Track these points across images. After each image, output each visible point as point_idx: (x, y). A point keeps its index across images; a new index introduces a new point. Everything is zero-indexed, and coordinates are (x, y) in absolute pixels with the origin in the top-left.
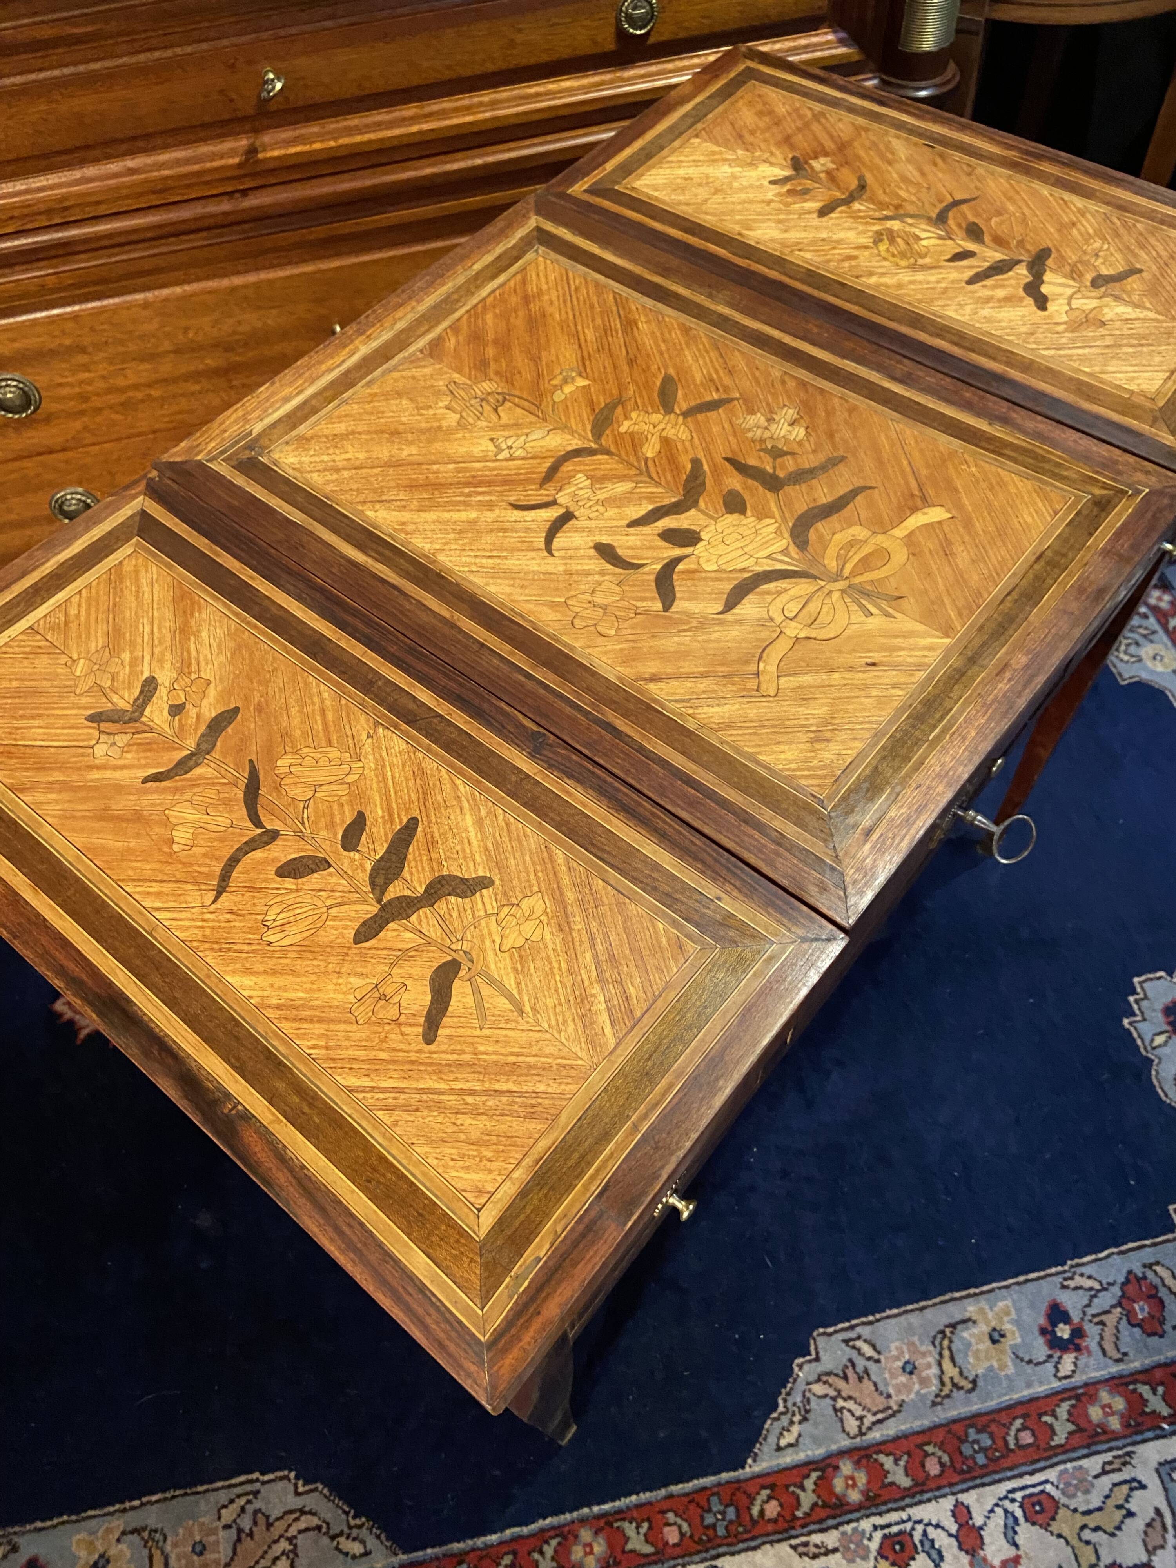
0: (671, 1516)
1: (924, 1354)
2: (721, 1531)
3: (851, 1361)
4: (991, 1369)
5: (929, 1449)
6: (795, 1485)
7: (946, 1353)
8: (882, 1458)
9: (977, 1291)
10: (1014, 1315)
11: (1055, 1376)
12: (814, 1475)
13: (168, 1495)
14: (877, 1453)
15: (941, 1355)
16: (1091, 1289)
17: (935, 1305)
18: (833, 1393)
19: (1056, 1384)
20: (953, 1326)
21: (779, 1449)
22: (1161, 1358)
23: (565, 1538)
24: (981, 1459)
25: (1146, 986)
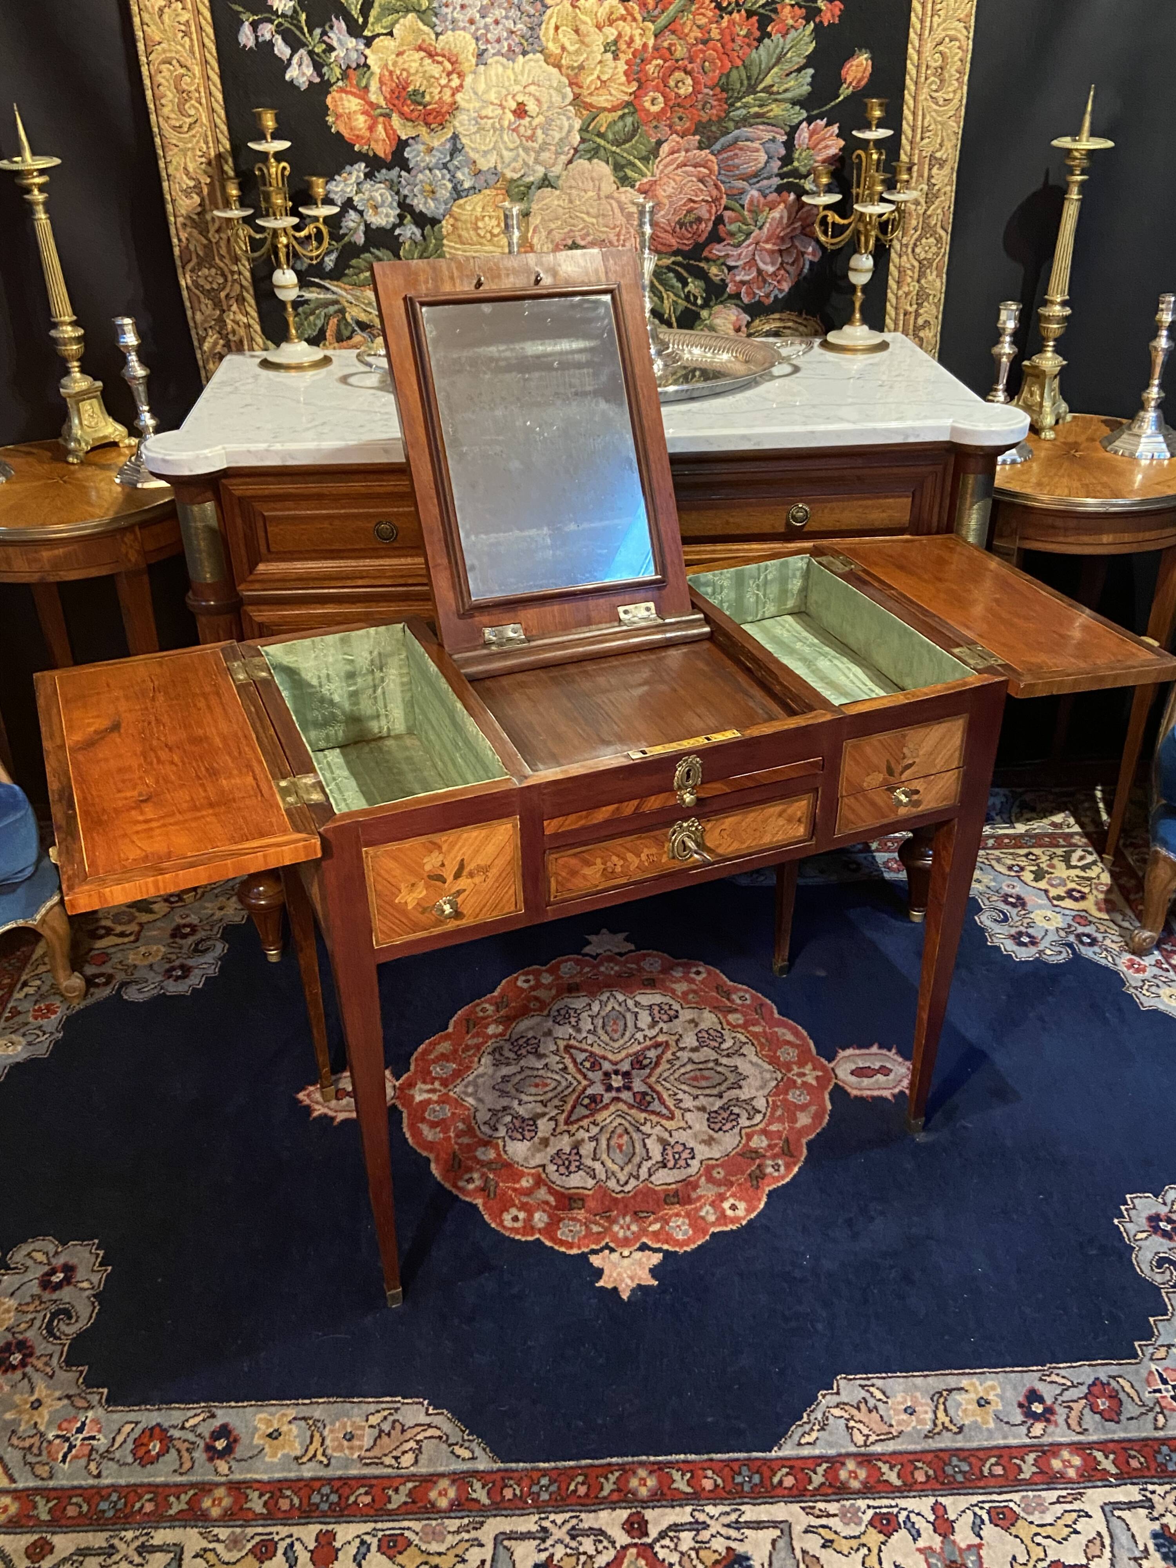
0: (709, 1473)
1: (923, 1404)
2: (747, 1488)
3: (864, 1398)
4: (976, 1422)
5: (919, 1464)
6: (809, 1469)
7: (941, 1407)
8: (880, 1464)
9: (972, 1371)
10: (999, 1391)
11: (1027, 1435)
12: (825, 1466)
14: (877, 1460)
15: (937, 1407)
16: (1064, 1385)
17: (937, 1375)
18: (848, 1417)
19: (1028, 1441)
20: (950, 1391)
21: (799, 1444)
22: (1116, 1437)
23: (626, 1472)
24: (960, 1478)
25: (1136, 1201)
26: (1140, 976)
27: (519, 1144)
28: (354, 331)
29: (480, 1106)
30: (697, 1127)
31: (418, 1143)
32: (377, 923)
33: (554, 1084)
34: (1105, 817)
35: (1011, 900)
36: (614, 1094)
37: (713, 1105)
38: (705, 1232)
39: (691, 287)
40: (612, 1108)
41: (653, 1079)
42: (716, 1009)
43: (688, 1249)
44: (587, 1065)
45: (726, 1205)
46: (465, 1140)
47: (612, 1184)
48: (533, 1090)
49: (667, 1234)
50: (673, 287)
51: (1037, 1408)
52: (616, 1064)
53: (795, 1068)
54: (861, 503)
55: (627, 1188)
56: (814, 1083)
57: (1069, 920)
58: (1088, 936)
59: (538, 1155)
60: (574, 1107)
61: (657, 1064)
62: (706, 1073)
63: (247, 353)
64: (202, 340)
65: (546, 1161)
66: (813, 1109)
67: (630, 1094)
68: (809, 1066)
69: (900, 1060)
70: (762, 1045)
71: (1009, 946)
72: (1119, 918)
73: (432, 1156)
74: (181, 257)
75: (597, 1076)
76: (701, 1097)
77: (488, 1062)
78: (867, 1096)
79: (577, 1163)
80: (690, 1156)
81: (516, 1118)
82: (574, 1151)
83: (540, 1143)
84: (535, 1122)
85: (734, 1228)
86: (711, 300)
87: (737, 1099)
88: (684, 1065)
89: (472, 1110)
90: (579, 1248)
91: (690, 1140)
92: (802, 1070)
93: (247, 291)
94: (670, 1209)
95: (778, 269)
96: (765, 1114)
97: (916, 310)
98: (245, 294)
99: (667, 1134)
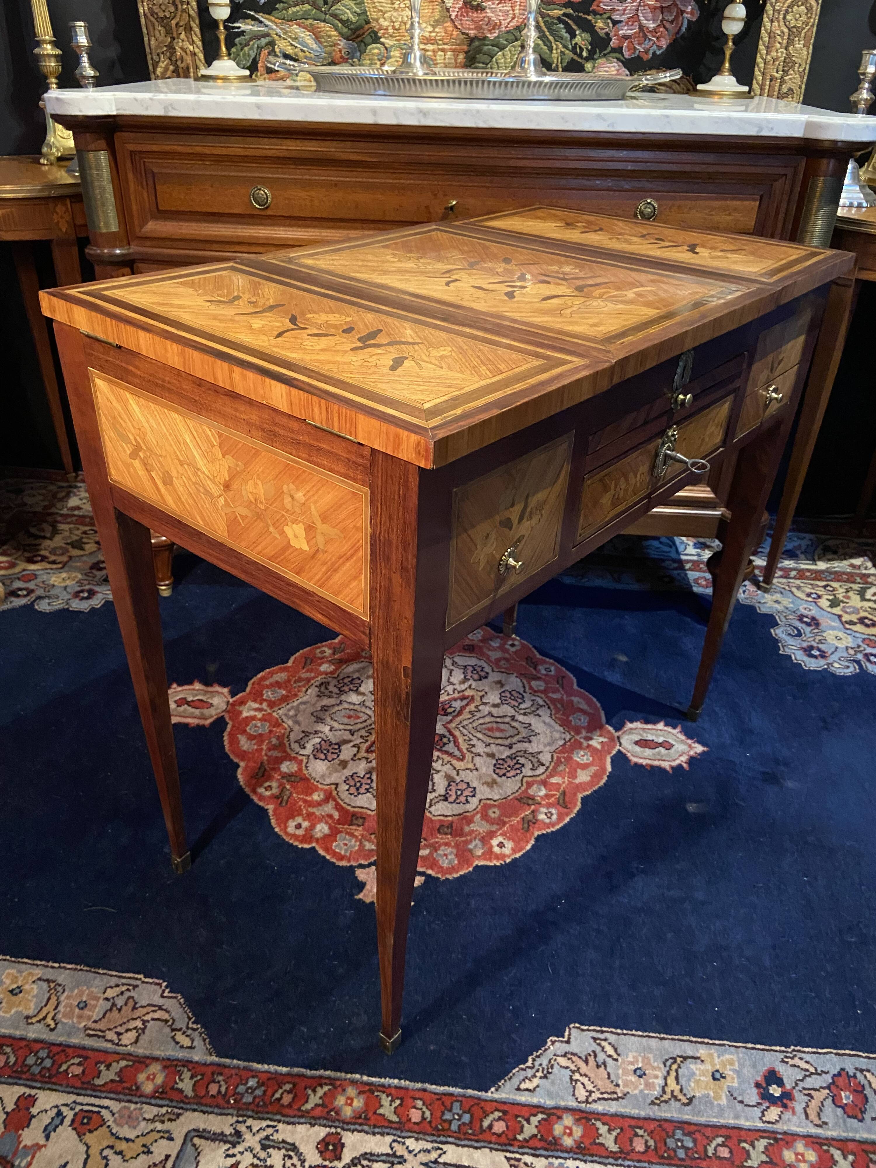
0: (419, 1103)
1: (654, 1068)
2: (454, 1127)
3: (594, 1052)
4: (708, 1096)
5: (640, 1132)
6: (523, 1117)
7: (673, 1074)
8: (599, 1124)
9: (711, 1042)
10: (736, 1067)
11: (761, 1118)
12: (540, 1116)
13: (79, 967)
14: (596, 1120)
15: (668, 1073)
16: (807, 1070)
17: (673, 1039)
18: (574, 1068)
19: (760, 1125)
20: (685, 1058)
21: (518, 1089)
22: (858, 1137)
23: (335, 1088)
24: (681, 1153)
27: (320, 763)
29: (296, 728)
30: (484, 770)
31: (232, 751)
33: (365, 717)
35: (806, 620)
37: (501, 753)
38: (468, 863)
39: (578, 39)
41: (453, 725)
42: (523, 675)
43: (450, 877)
45: (495, 842)
46: (275, 753)
48: (346, 720)
49: (434, 859)
50: (562, 38)
51: (775, 1091)
53: (584, 732)
57: (859, 641)
58: (875, 656)
59: (335, 775)
61: (460, 713)
62: (502, 726)
65: (341, 781)
66: (593, 769)
68: (597, 732)
69: (683, 738)
70: (557, 710)
71: (799, 657)
73: (241, 763)
76: (492, 746)
77: (314, 693)
78: (647, 765)
79: (368, 787)
80: (471, 794)
81: (325, 741)
82: (368, 776)
83: (339, 765)
84: (339, 747)
85: (498, 864)
86: (595, 53)
87: (525, 752)
88: (484, 717)
89: (289, 730)
90: (349, 861)
91: (474, 780)
92: (589, 735)
93: (194, 21)
94: (442, 839)
95: (658, 26)
96: (548, 768)
97: (782, 77)
98: (192, 23)
99: (455, 772)
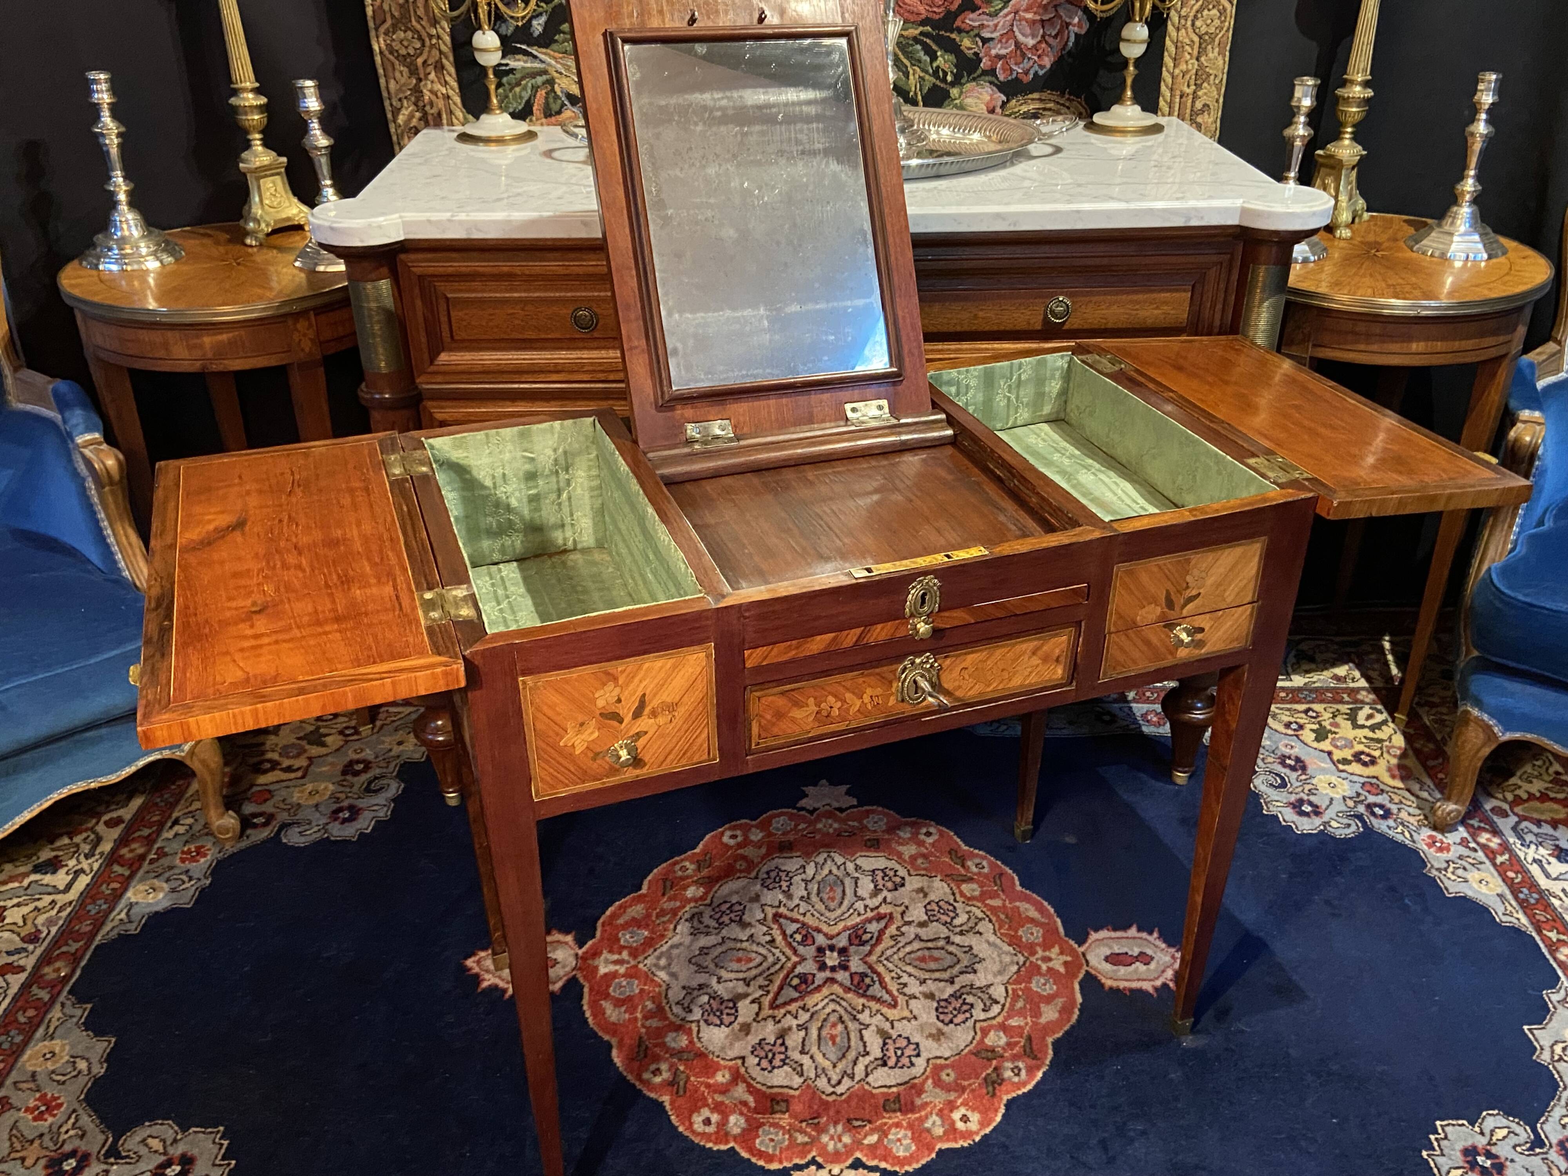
25: (1449, 1129)
26: (1444, 856)
27: (716, 1030)
28: (563, 105)
29: (673, 983)
30: (923, 1018)
31: (599, 1025)
32: (537, 769)
33: (759, 959)
34: (1394, 671)
35: (1288, 761)
36: (828, 974)
37: (942, 991)
38: (930, 1149)
39: (940, 61)
40: (825, 991)
41: (873, 958)
42: (948, 877)
43: (910, 1169)
44: (798, 937)
45: (956, 1116)
46: (654, 1023)
47: (822, 1083)
48: (735, 966)
49: (886, 1147)
50: (920, 61)
52: (831, 938)
53: (1039, 949)
54: (1130, 297)
55: (840, 1089)
56: (1062, 970)
57: (1358, 787)
58: (1381, 807)
59: (737, 1045)
60: (781, 988)
61: (879, 940)
62: (936, 953)
63: (446, 127)
64: (396, 112)
65: (746, 1052)
66: (1060, 1001)
67: (847, 974)
68: (1056, 950)
69: (1163, 946)
70: (1001, 923)
71: (1288, 816)
72: (1416, 787)
73: (614, 1041)
74: (374, 18)
75: (809, 951)
76: (929, 982)
77: (685, 930)
78: (1125, 989)
79: (783, 1057)
80: (915, 1053)
81: (714, 998)
82: (780, 1041)
83: (740, 1030)
84: (735, 1004)
85: (966, 1145)
86: (963, 77)
87: (972, 985)
88: (910, 942)
89: (664, 987)
90: (781, 1162)
91: (915, 1034)
92: (1047, 953)
93: (447, 58)
94: (890, 1118)
95: (1040, 42)
96: (1004, 1005)
97: (1195, 92)
98: (444, 61)
99: (888, 1024)
